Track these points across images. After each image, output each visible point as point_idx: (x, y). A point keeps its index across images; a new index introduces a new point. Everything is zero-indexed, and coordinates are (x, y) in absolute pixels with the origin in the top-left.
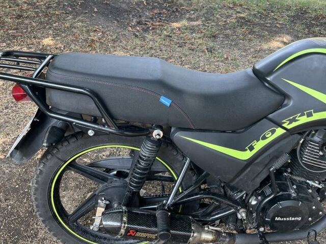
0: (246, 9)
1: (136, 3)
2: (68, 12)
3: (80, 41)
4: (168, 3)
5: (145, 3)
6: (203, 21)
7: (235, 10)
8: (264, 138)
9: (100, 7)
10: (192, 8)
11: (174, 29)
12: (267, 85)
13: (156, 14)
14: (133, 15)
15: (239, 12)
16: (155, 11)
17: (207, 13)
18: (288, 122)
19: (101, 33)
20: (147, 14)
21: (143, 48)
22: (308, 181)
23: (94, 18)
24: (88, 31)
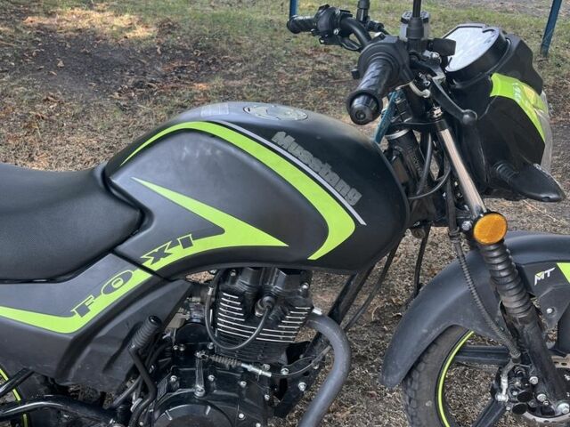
0: (336, 56)
1: (142, 52)
2: (6, 69)
3: (13, 119)
4: (201, 49)
5: (158, 50)
6: (252, 80)
7: (314, 58)
8: (109, 290)
9: (70, 58)
10: (239, 58)
11: (196, 94)
12: (114, 192)
13: (175, 68)
14: (132, 72)
15: (319, 63)
16: (175, 65)
17: (263, 65)
18: (153, 258)
19: (56, 105)
20: (159, 69)
21: (125, 128)
22: (243, 365)
23: (53, 78)
24: (32, 102)
